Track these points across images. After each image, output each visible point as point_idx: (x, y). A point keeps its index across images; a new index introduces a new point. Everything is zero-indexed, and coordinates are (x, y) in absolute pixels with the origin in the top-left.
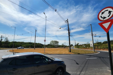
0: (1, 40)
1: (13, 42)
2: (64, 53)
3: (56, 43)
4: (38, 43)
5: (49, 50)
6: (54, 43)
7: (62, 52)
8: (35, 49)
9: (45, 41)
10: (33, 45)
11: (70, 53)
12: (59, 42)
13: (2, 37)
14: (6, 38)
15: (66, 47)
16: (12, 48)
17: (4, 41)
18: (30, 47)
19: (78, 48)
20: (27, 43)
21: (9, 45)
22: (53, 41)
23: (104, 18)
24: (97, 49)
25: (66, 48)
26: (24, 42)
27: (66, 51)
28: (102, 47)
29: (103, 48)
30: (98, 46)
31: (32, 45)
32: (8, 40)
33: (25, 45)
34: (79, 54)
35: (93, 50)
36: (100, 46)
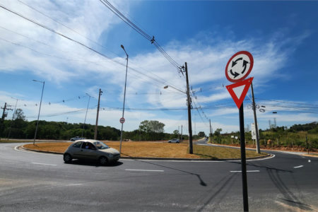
0: (4, 115)
1: (37, 123)
2: (173, 156)
3: (156, 128)
4: (105, 126)
5: (135, 147)
6: (151, 128)
7: (170, 152)
9: (122, 121)
10: (92, 130)
11: (191, 156)
12: (164, 125)
13: (5, 106)
14: (19, 112)
15: (183, 138)
16: (33, 140)
17: (11, 119)
19: (218, 143)
20: (76, 125)
21: (25, 132)
22: (146, 121)
23: (236, 75)
24: (270, 147)
25: (184, 141)
26: (66, 123)
27: (181, 150)
28: (285, 142)
29: (287, 144)
30: (273, 139)
31: (90, 130)
32: (24, 115)
33: (68, 131)
34: (214, 159)
35: (257, 149)
36: (279, 138)
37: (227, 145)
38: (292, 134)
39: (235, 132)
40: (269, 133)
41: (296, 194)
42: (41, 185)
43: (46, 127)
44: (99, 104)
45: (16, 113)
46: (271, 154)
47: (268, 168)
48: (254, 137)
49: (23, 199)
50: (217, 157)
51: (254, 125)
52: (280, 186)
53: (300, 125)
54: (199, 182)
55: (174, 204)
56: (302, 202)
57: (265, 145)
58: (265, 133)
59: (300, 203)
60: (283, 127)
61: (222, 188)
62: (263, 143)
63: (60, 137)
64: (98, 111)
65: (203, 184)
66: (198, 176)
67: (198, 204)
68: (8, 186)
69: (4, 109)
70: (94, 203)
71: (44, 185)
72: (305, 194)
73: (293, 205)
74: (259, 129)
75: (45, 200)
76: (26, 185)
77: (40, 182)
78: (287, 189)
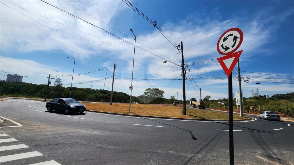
0: (49, 83)
1: (70, 88)
2: (170, 115)
3: (157, 94)
4: (118, 92)
5: (140, 108)
6: (153, 94)
7: (167, 113)
8: (111, 104)
9: (131, 88)
10: (109, 95)
11: (184, 116)
12: (163, 92)
13: (50, 76)
14: (58, 80)
15: (178, 103)
17: (54, 86)
18: (102, 100)
19: (207, 107)
20: (98, 90)
22: (149, 89)
25: (179, 105)
26: (91, 89)
27: (177, 112)
28: (266, 109)
29: (268, 110)
30: (255, 106)
31: (107, 95)
32: (62, 83)
33: (92, 95)
34: (203, 119)
35: (240, 113)
36: (261, 105)
37: (215, 109)
38: (273, 102)
39: (221, 99)
40: (252, 100)
41: (276, 151)
42: (75, 132)
43: (76, 91)
44: (114, 75)
45: (57, 81)
46: (253, 118)
47: (250, 129)
48: (239, 103)
49: (62, 141)
50: (206, 118)
51: (239, 94)
52: (261, 144)
53: (281, 94)
54: (191, 136)
55: (170, 152)
56: (281, 158)
57: (248, 110)
58: (248, 101)
59: (279, 159)
60: (265, 96)
61: (210, 142)
62: (246, 109)
63: (87, 99)
64: (113, 80)
65: (194, 138)
66: (190, 132)
67: (190, 153)
68: (53, 131)
69: (49, 78)
70: (111, 147)
71: (76, 132)
72: (284, 152)
73: (272, 160)
74: (243, 97)
75: (78, 142)
76: (65, 131)
77: (74, 130)
78: (267, 146)
